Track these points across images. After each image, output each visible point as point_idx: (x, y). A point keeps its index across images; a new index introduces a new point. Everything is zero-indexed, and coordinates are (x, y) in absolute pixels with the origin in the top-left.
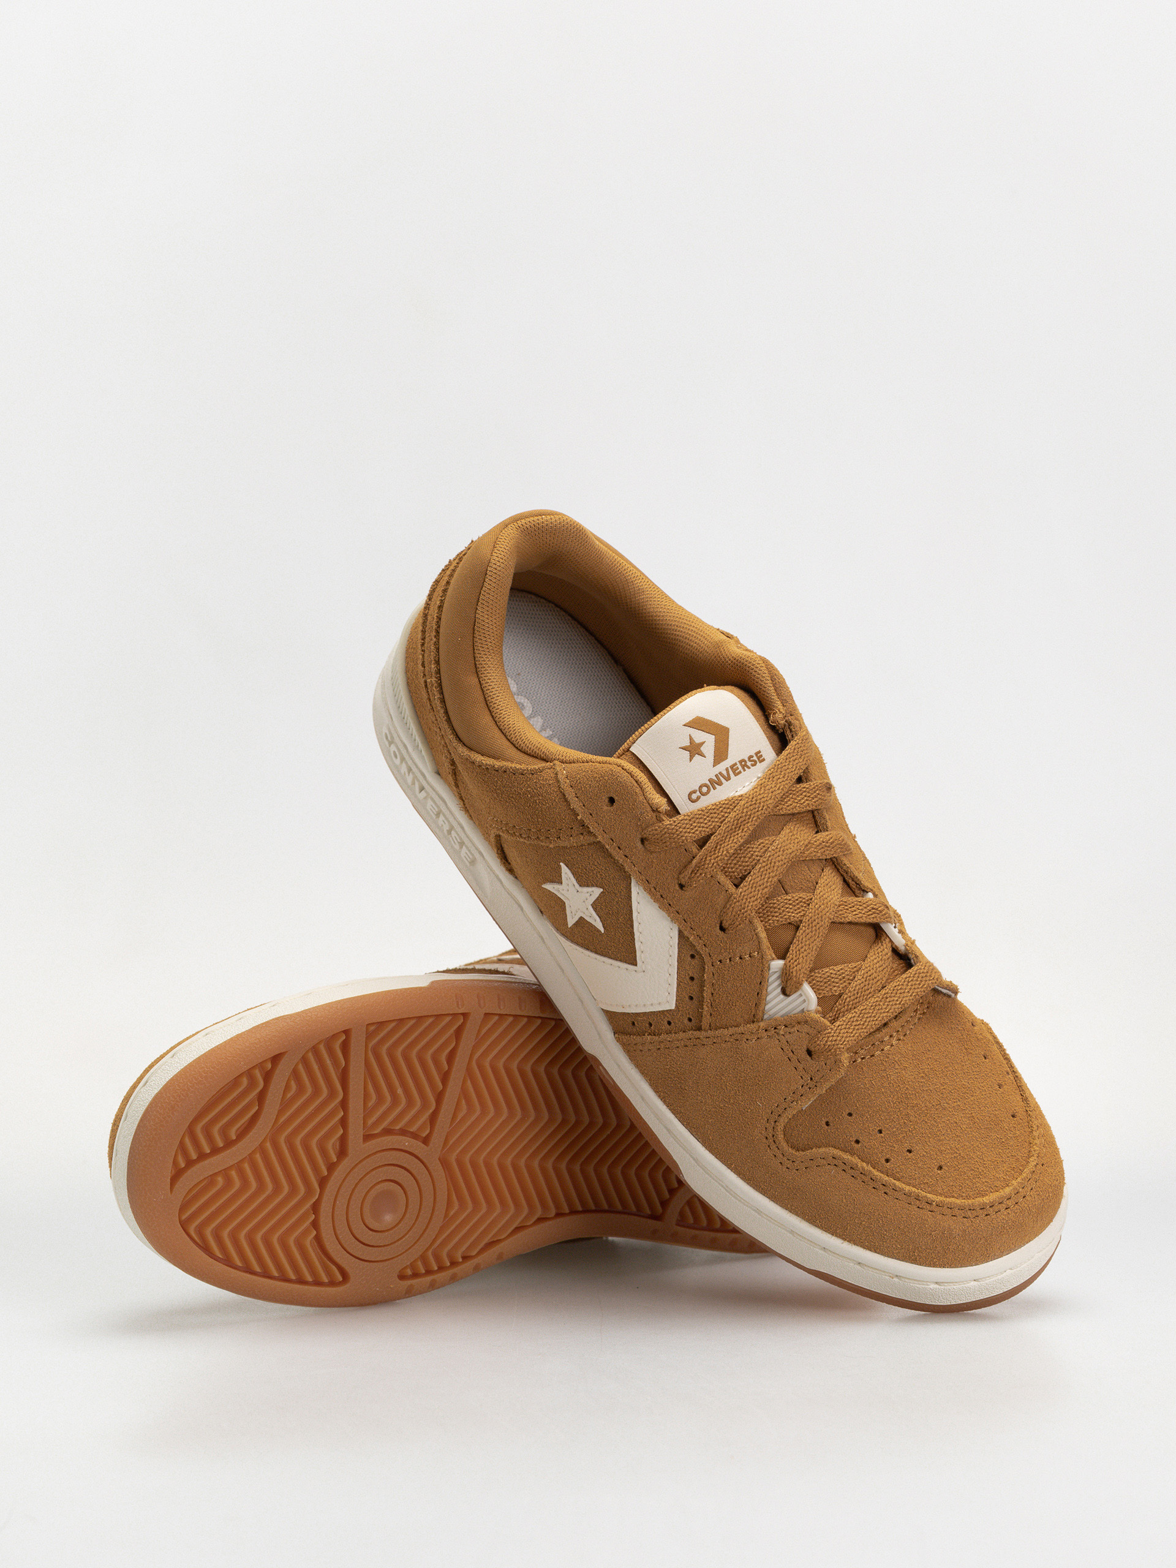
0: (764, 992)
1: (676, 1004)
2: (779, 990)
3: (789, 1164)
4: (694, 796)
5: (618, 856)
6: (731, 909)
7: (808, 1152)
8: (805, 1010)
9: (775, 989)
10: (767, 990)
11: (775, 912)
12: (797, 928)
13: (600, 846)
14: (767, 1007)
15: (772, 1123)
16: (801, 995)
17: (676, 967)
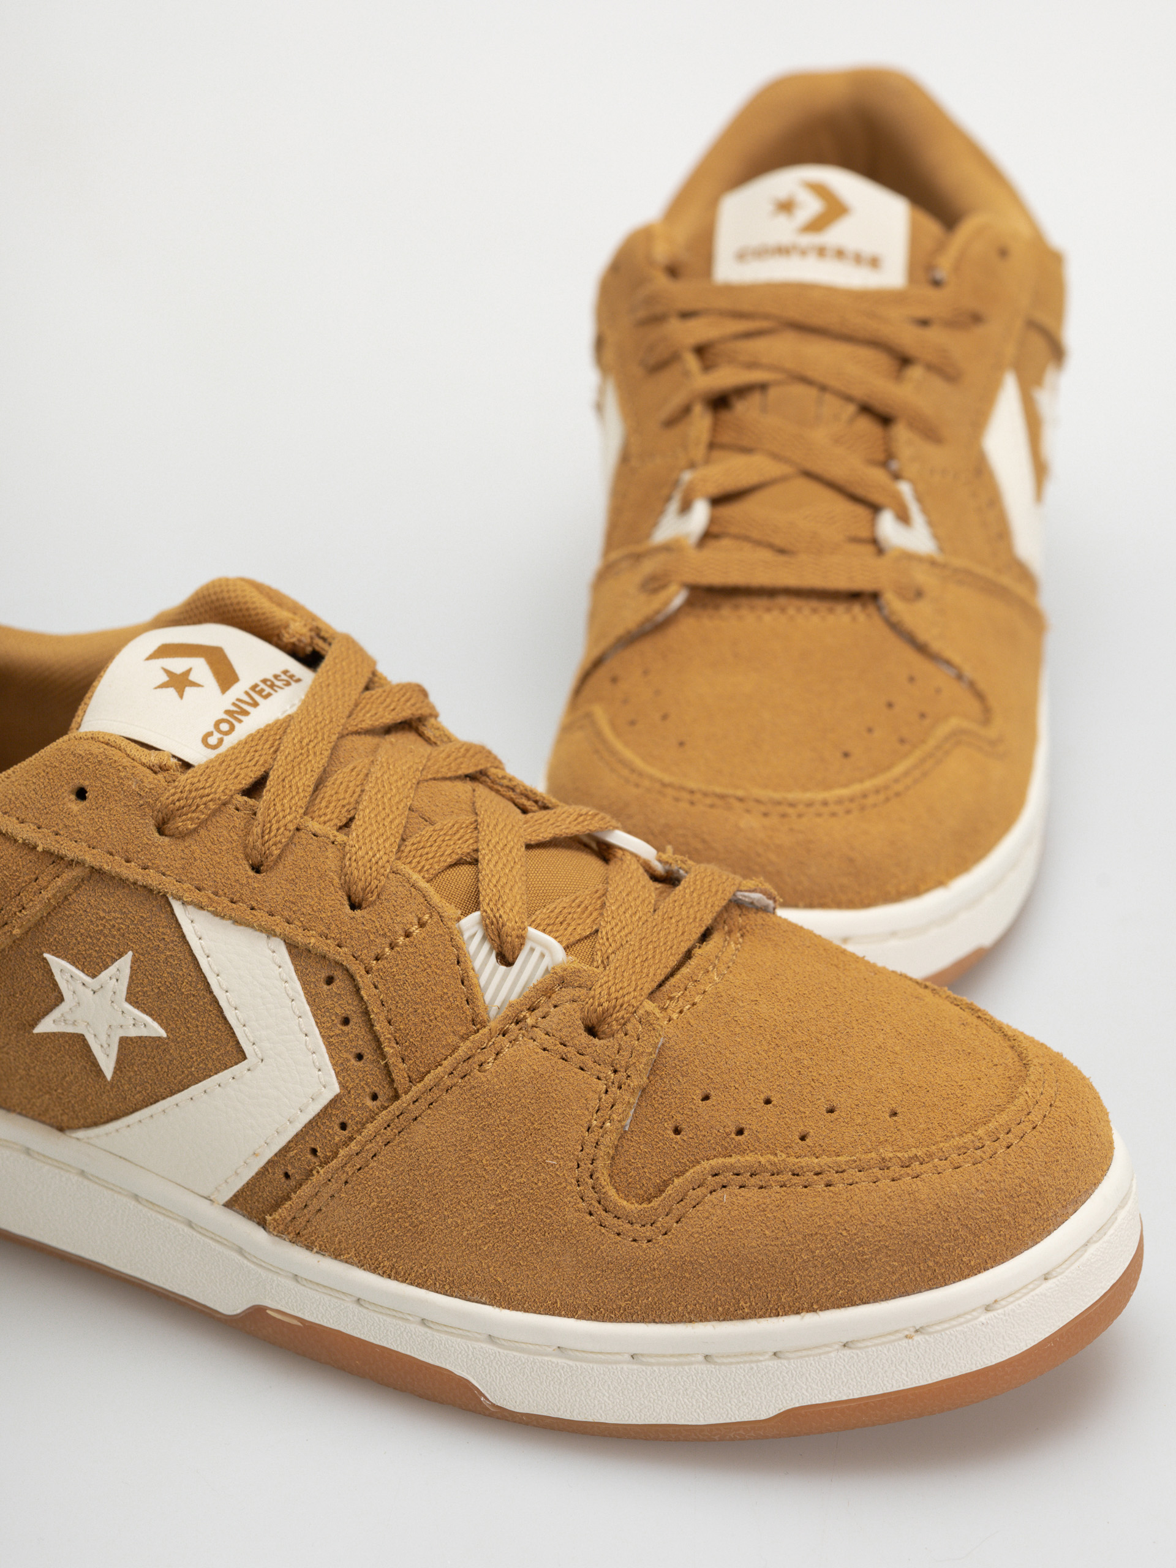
0: (471, 973)
1: (340, 1083)
2: (493, 958)
3: (648, 1231)
4: (213, 740)
5: (131, 872)
6: (354, 864)
7: (669, 1190)
8: (549, 969)
9: (484, 964)
10: (473, 969)
11: (427, 854)
12: (475, 862)
13: (96, 873)
14: (488, 997)
15: (587, 1179)
16: (532, 950)
17: (310, 1014)
